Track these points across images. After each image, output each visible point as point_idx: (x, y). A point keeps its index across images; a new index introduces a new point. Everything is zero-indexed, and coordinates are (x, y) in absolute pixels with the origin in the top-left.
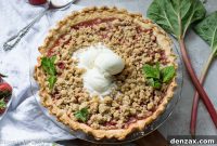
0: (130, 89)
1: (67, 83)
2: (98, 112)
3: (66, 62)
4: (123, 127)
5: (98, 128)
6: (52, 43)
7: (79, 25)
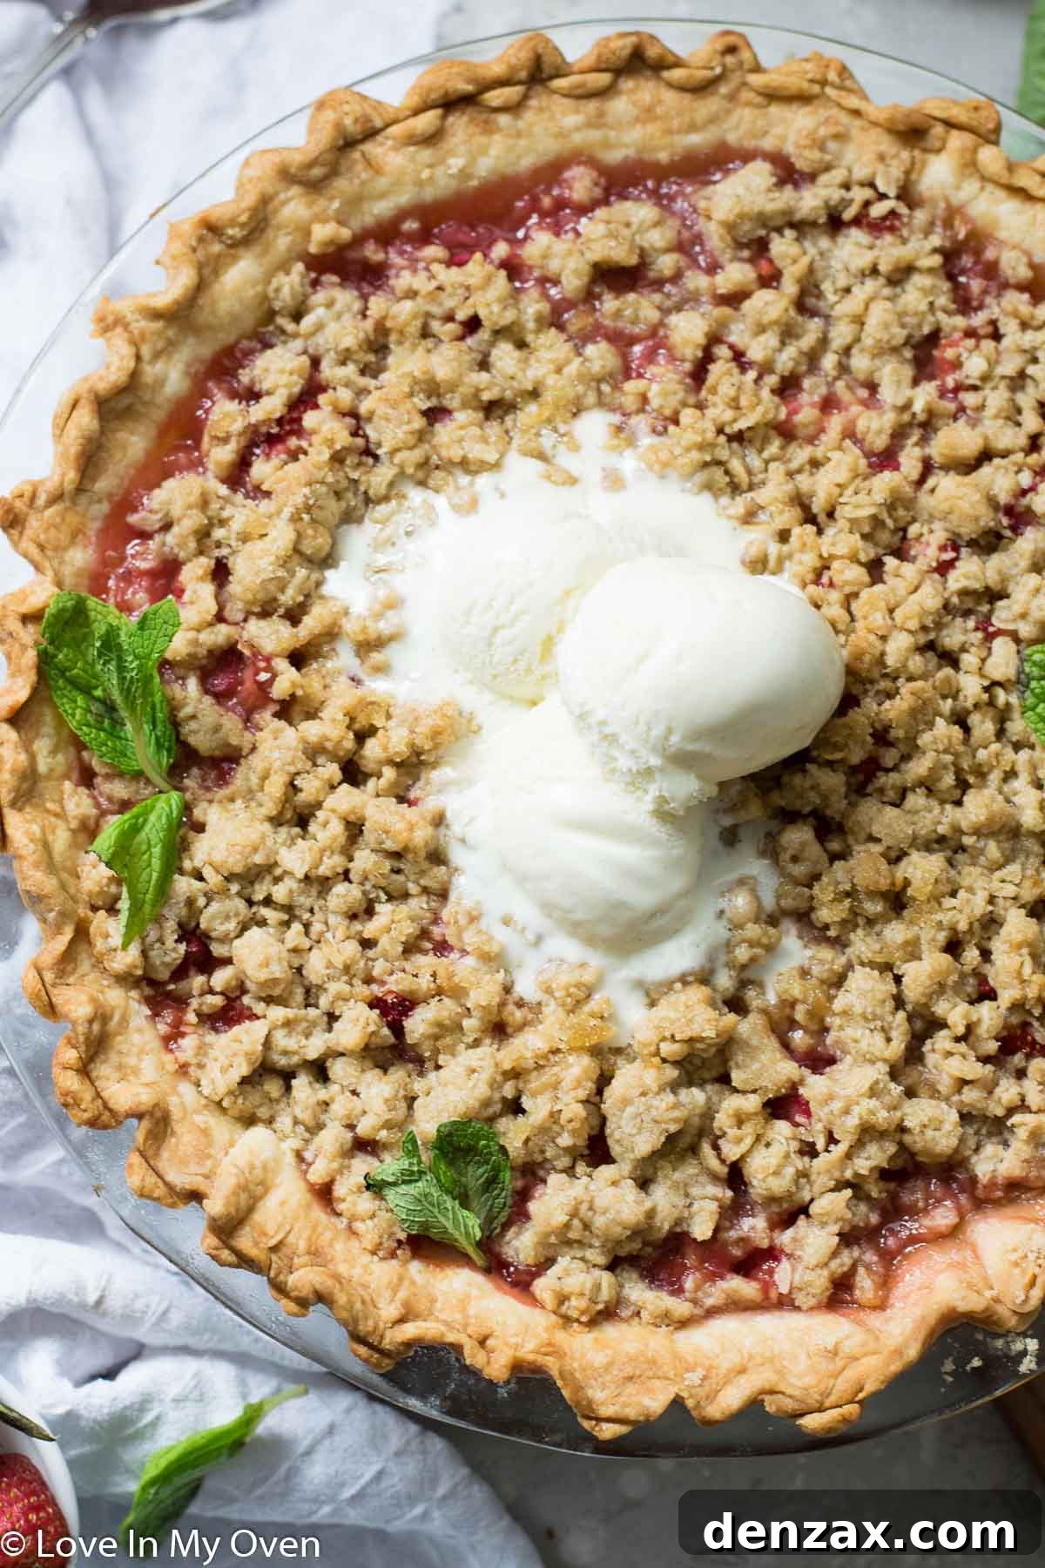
0: (897, 901)
1: (296, 857)
2: (597, 1150)
3: (270, 636)
4: (839, 1294)
5: (607, 1314)
6: (134, 443)
7: (387, 233)
